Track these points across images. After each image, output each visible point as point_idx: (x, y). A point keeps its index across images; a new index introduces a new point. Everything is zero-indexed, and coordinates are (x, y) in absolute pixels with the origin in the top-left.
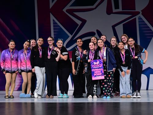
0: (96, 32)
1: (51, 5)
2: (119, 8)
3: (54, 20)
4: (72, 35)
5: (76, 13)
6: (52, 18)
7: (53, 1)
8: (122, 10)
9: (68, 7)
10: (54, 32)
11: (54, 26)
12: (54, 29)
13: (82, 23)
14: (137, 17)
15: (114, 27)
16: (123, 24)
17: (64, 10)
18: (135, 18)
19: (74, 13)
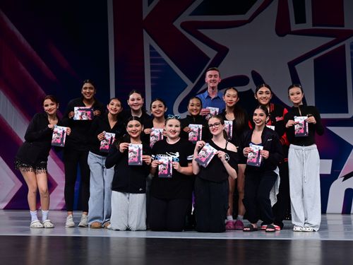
0: (250, 76)
1: (146, 10)
2: (305, 22)
3: (151, 48)
4: (193, 82)
5: (204, 32)
6: (148, 41)
7: (149, 4)
8: (314, 25)
9: (186, 17)
10: (152, 74)
11: (152, 61)
12: (152, 68)
13: (217, 55)
14: (347, 43)
15: (292, 65)
16: (315, 60)
17: (177, 24)
18: (344, 46)
19: (200, 30)
